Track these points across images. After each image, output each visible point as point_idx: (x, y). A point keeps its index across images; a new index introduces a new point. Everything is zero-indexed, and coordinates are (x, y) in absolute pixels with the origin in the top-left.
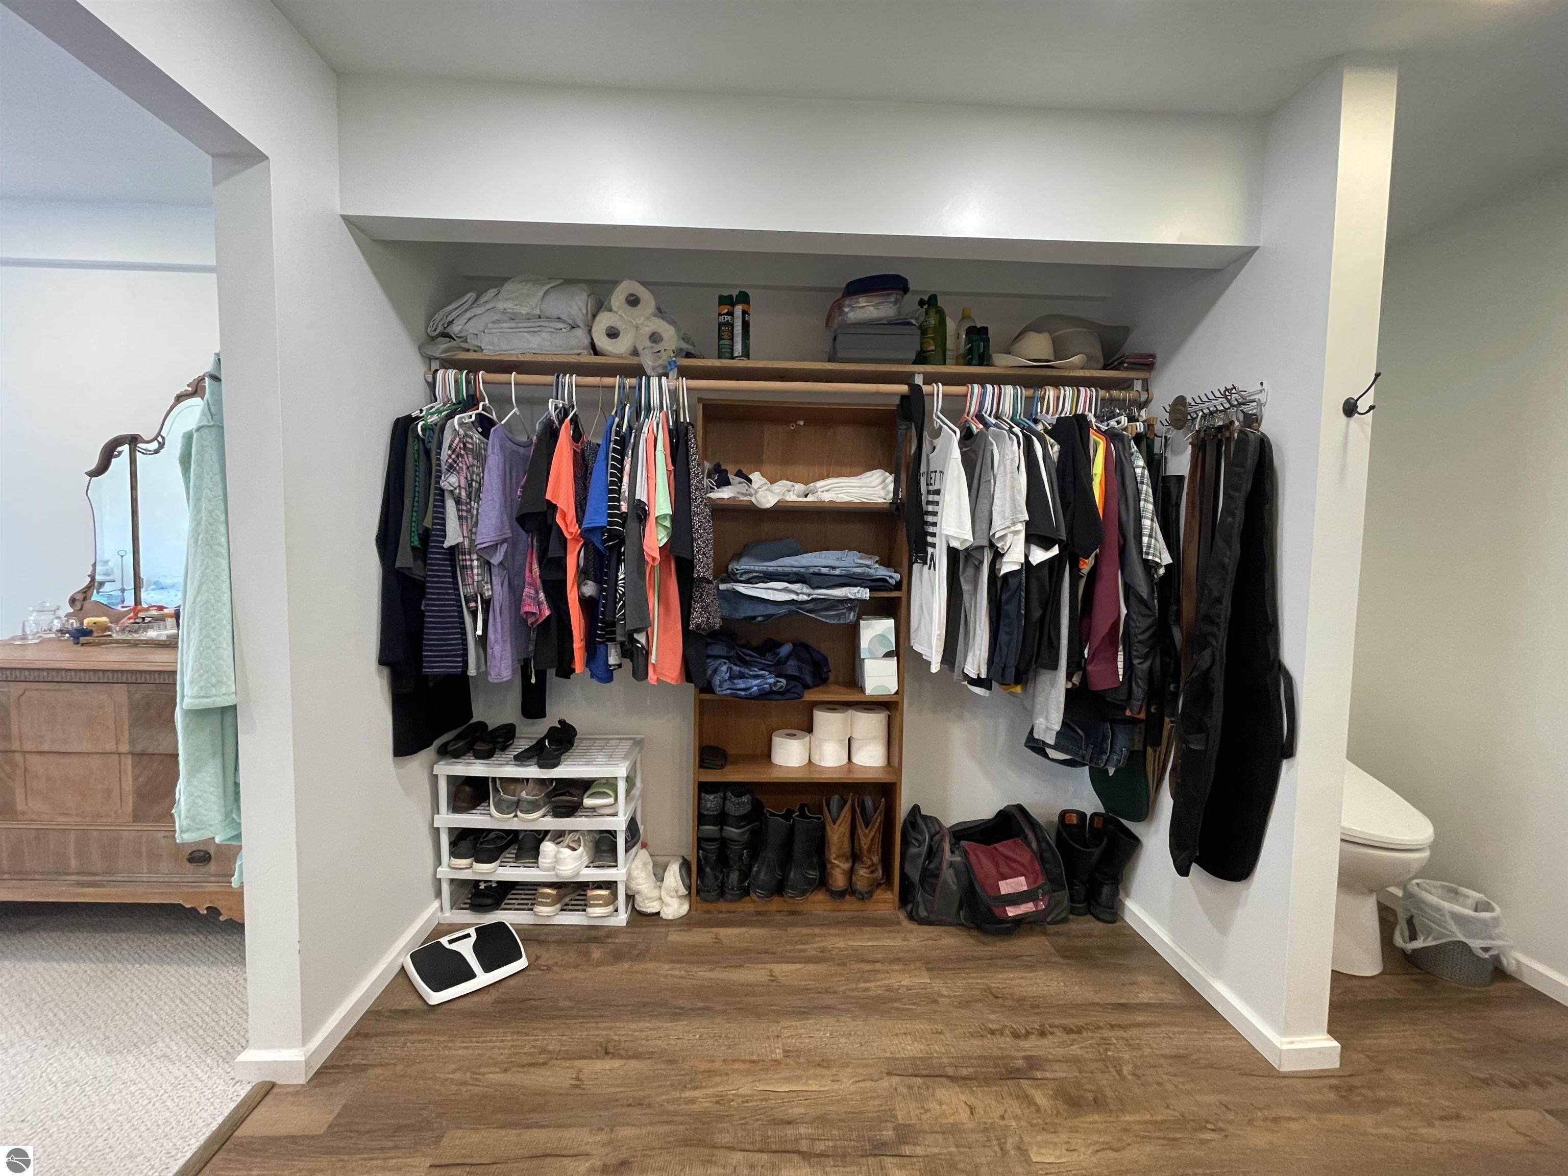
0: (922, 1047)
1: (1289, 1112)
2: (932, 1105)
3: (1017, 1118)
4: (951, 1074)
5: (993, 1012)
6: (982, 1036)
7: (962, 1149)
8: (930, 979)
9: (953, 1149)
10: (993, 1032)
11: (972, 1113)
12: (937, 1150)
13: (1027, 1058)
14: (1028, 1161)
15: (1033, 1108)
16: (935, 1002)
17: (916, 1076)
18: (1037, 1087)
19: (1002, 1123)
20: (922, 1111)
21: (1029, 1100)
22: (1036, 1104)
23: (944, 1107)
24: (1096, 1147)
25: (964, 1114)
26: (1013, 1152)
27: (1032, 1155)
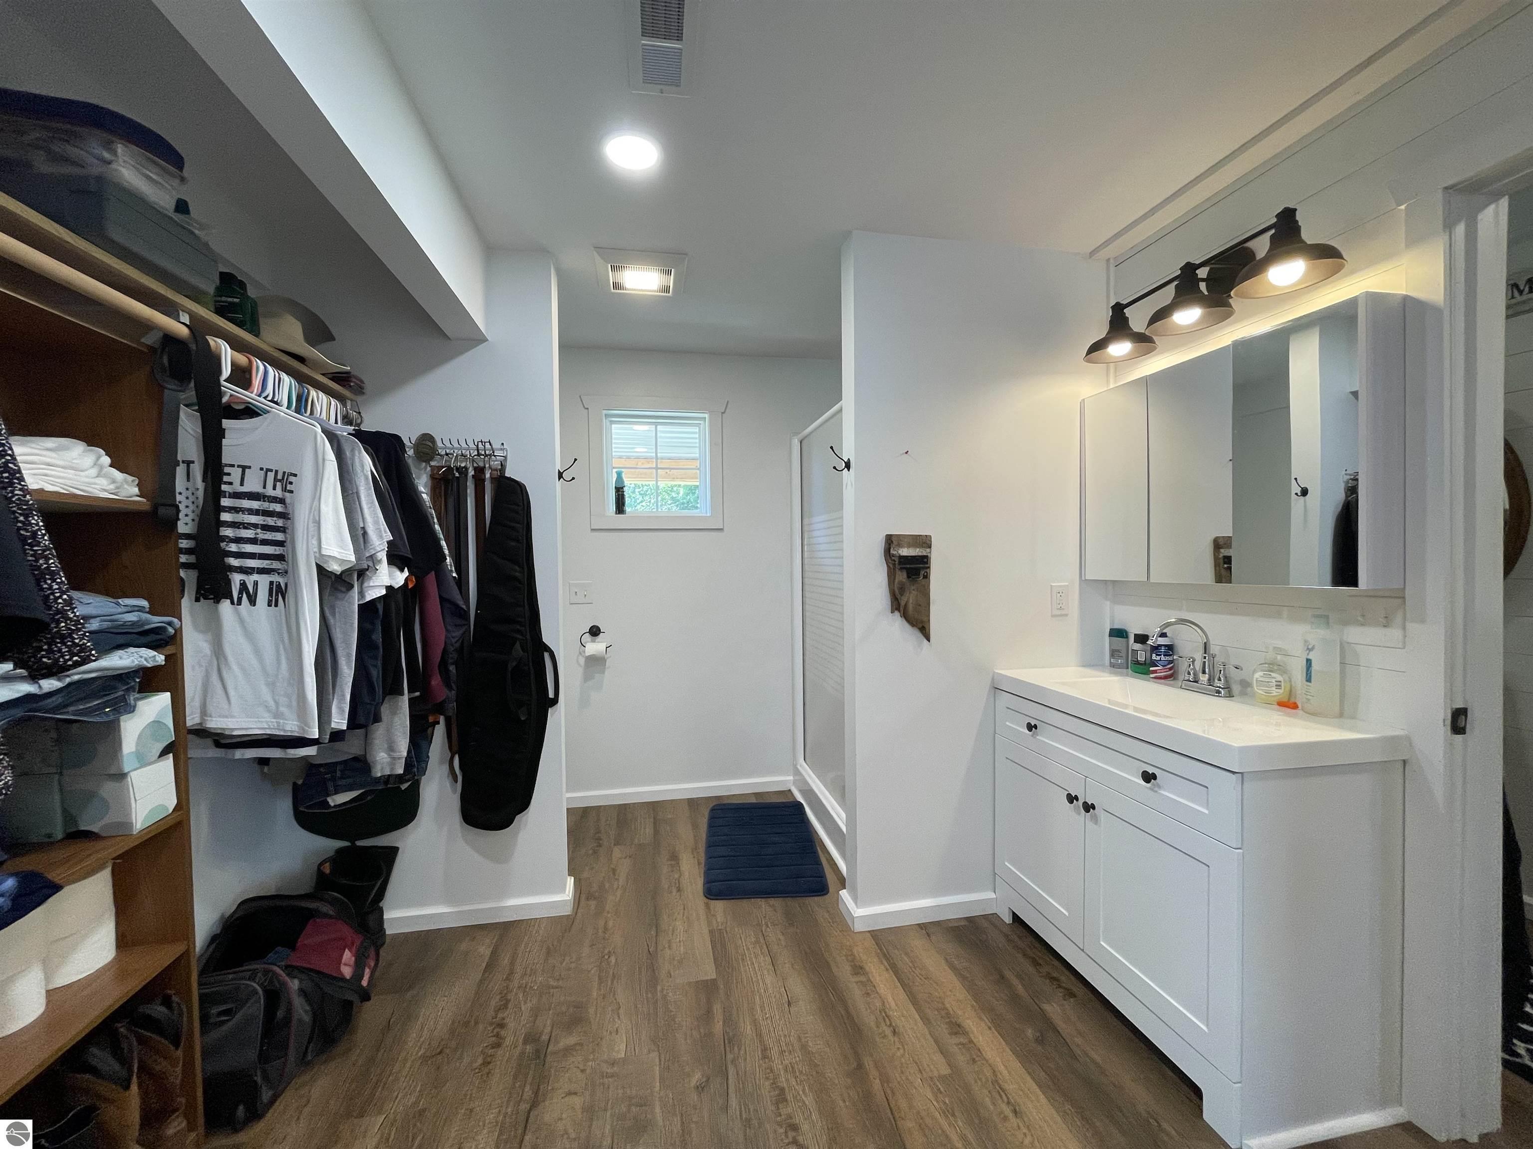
0: (485, 1131)
1: (601, 923)
2: (560, 1126)
3: (586, 1060)
4: (528, 1106)
5: (461, 1058)
6: (488, 1074)
7: (609, 1107)
8: (380, 1113)
9: (609, 1114)
10: (486, 1063)
11: (575, 1094)
12: (608, 1127)
13: (525, 1042)
14: (624, 1061)
15: (578, 1048)
16: (422, 1112)
17: (522, 1141)
18: (557, 1042)
19: (588, 1071)
20: (566, 1136)
21: (568, 1051)
22: (576, 1044)
23: (564, 1116)
24: (616, 1017)
25: (577, 1101)
26: (615, 1069)
27: (619, 1056)
